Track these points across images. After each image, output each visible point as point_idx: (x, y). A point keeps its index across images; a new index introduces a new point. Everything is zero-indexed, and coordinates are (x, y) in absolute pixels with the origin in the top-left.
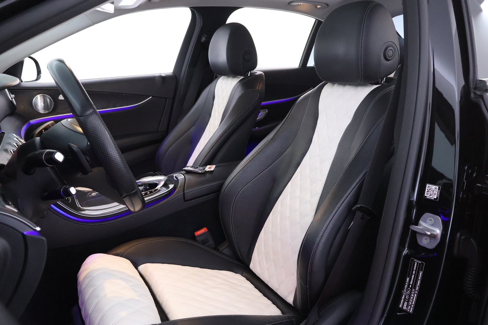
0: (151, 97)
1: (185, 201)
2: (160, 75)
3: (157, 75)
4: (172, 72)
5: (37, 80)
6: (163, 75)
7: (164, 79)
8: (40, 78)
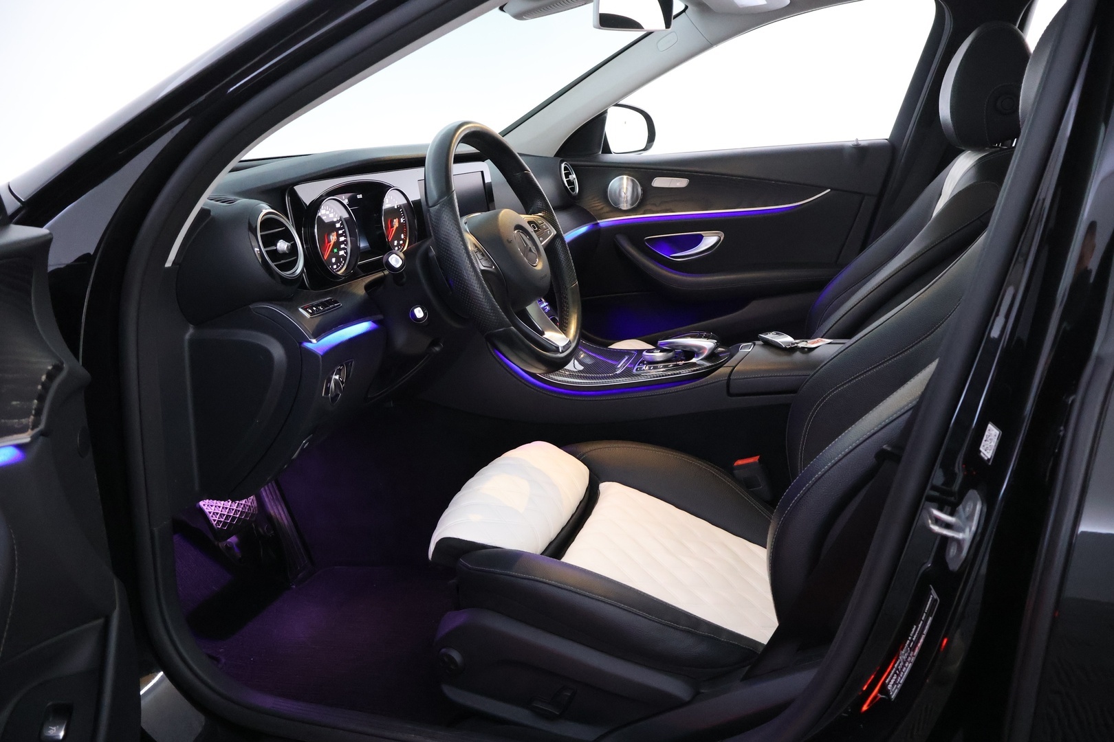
0: (829, 190)
1: (729, 394)
2: (855, 143)
3: (850, 144)
4: (888, 137)
5: (645, 149)
6: (863, 143)
7: (862, 152)
8: (651, 147)
